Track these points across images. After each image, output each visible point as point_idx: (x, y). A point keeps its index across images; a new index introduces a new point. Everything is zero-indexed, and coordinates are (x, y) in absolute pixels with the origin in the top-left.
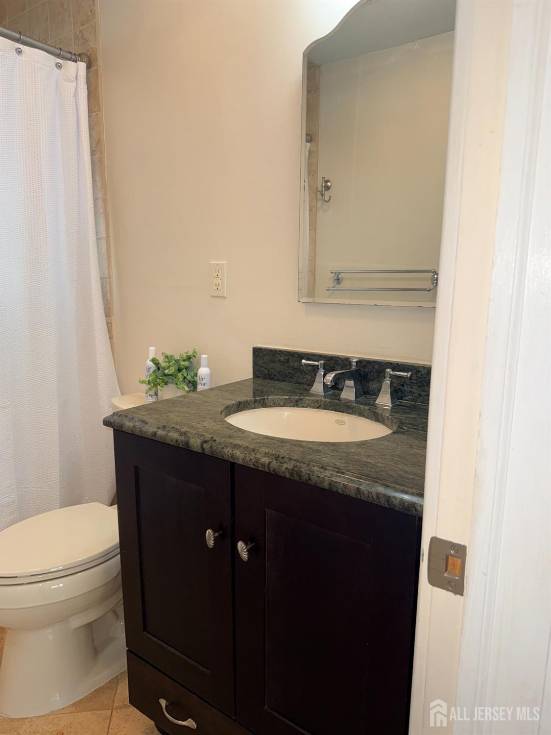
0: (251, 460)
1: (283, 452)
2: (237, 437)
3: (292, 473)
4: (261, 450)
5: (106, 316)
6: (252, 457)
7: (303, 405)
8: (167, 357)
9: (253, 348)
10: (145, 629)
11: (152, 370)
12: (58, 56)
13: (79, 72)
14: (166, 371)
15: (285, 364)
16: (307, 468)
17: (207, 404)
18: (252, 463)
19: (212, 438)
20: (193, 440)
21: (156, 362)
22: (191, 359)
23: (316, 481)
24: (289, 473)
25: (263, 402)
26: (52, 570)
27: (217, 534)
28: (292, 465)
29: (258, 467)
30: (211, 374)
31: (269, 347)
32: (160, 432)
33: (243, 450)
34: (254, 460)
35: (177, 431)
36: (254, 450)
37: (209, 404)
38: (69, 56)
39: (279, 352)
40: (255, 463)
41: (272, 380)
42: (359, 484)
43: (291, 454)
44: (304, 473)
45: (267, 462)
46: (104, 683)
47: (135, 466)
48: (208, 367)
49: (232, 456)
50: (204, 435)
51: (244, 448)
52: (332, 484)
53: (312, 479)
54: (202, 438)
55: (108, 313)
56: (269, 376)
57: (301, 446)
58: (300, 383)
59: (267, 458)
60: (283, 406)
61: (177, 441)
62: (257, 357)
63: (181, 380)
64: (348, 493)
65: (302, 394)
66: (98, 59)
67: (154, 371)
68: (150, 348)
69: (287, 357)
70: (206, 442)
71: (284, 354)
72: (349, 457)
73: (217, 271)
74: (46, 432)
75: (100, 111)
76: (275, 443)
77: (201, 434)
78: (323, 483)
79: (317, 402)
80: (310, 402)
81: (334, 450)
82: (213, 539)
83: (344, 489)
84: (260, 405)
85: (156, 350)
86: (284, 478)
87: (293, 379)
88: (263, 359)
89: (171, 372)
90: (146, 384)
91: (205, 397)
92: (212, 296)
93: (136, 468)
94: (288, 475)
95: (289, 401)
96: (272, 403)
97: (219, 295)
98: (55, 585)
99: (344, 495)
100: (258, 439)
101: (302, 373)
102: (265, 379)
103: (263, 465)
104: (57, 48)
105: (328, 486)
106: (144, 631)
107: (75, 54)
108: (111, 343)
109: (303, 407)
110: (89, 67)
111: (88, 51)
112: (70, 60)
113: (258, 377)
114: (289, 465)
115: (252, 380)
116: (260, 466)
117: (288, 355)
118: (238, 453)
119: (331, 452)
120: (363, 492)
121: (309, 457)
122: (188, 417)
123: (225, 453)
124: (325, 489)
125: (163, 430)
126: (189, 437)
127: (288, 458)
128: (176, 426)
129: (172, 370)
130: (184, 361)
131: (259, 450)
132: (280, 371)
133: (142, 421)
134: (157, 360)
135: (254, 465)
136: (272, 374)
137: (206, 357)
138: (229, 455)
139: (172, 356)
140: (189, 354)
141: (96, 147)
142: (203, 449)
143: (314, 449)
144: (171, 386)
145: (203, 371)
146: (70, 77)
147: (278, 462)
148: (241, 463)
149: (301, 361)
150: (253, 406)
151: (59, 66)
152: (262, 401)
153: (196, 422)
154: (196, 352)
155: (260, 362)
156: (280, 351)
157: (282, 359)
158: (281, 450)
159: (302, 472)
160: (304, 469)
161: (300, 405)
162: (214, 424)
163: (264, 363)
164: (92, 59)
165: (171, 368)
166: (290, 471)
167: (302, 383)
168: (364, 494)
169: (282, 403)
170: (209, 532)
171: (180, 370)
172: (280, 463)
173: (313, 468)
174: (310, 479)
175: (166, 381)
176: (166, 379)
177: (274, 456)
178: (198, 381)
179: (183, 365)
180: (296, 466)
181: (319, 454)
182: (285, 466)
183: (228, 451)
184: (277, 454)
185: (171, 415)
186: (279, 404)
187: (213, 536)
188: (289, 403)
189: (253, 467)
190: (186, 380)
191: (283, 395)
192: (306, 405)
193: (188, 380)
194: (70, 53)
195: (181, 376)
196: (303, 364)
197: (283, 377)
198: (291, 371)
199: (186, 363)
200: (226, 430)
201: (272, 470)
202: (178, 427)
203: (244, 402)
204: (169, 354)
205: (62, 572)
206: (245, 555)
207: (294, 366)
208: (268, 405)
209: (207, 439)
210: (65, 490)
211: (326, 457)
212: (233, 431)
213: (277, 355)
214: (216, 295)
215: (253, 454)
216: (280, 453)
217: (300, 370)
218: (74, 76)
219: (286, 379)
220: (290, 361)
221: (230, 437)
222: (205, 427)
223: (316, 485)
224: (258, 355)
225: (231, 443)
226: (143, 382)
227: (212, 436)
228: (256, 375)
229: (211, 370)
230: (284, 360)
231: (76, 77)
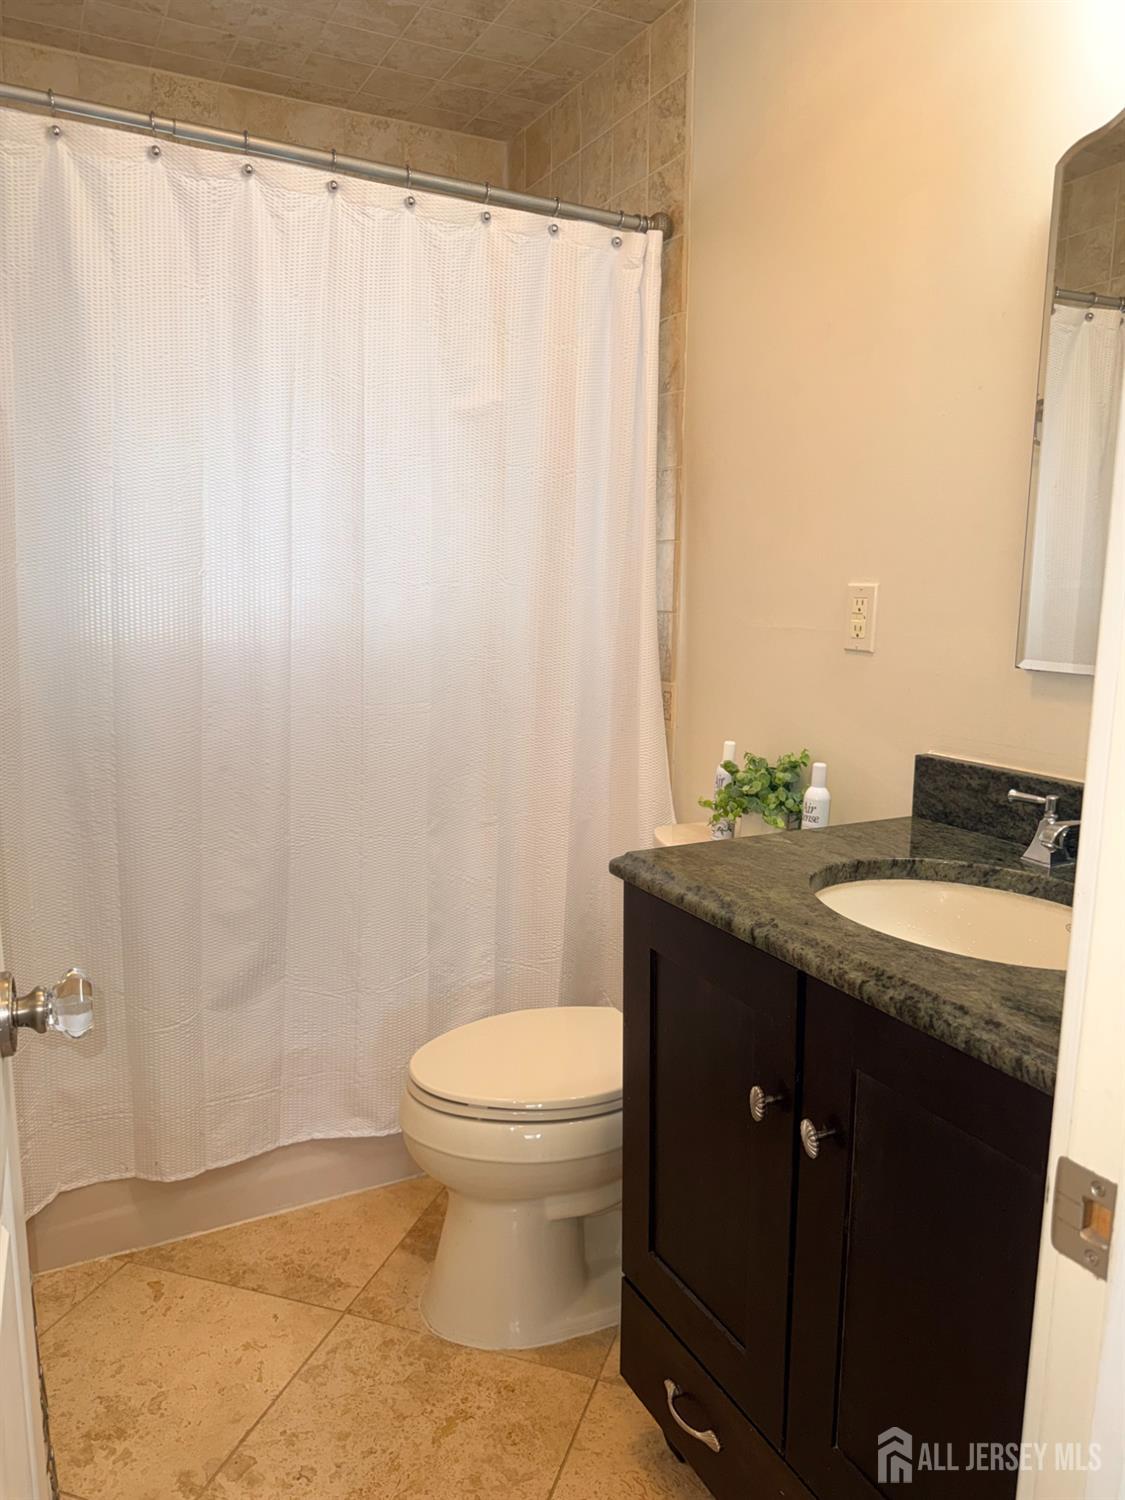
0: (831, 971)
1: (894, 968)
2: (820, 925)
3: (901, 1008)
4: (854, 956)
5: (663, 680)
6: (833, 967)
7: (998, 883)
8: (754, 761)
9: (917, 756)
10: (652, 1246)
11: (725, 783)
12: (618, 225)
13: (649, 248)
14: (746, 788)
15: (980, 795)
16: (931, 1005)
17: (793, 857)
18: (832, 978)
19: (773, 920)
20: (740, 918)
21: (731, 768)
22: (798, 770)
23: (942, 1031)
24: (895, 1007)
25: (912, 868)
26: (528, 1107)
27: (770, 1099)
28: (903, 994)
29: (843, 987)
30: (830, 801)
31: (952, 757)
32: (691, 897)
33: (822, 951)
34: (836, 973)
35: (718, 898)
36: (840, 955)
37: (797, 858)
38: (636, 222)
39: (970, 771)
40: (837, 979)
41: (950, 824)
42: (1023, 1051)
43: (907, 975)
44: (923, 1013)
45: (859, 981)
46: (592, 1332)
47: (651, 950)
48: (826, 786)
49: (801, 959)
50: (759, 914)
51: (824, 948)
52: (972, 1042)
53: (936, 1027)
54: (756, 918)
55: (666, 676)
56: (945, 817)
57: (938, 962)
58: (1007, 838)
59: (860, 974)
60: (953, 881)
61: (713, 917)
62: (924, 776)
63: (773, 806)
64: (999, 1064)
65: (1000, 860)
66: (685, 220)
67: (728, 786)
68: (727, 742)
69: (984, 782)
70: (760, 925)
71: (977, 773)
72: (1030, 997)
73: (860, 600)
74: (548, 873)
75: (680, 311)
76: (886, 949)
77: (756, 909)
78: (956, 1038)
79: (1029, 881)
80: (1014, 879)
81: (1003, 980)
82: (761, 1105)
83: (992, 1056)
84: (905, 873)
85: (736, 746)
86: (887, 1016)
87: (994, 827)
88: (935, 781)
89: (754, 791)
90: (712, 808)
91: (796, 844)
92: (846, 650)
93: (653, 954)
94: (893, 1012)
95: (968, 872)
96: (931, 872)
97: (859, 648)
98: (533, 1134)
99: (991, 1067)
100: (858, 936)
101: (1013, 818)
102: (937, 821)
103: (851, 985)
104: (616, 213)
105: (963, 1046)
106: (650, 1251)
107: (646, 218)
108: (668, 726)
109: (997, 887)
110: (667, 236)
111: (670, 207)
112: (636, 229)
113: (922, 816)
114: (899, 994)
115: (909, 822)
116: (846, 986)
117: (987, 778)
118: (810, 954)
119: (996, 982)
120: (1027, 1067)
121: (944, 984)
122: (747, 876)
123: (788, 951)
124: (957, 1050)
125: (697, 895)
126: (734, 913)
127: (900, 979)
128: (717, 890)
129: (757, 787)
130: (785, 770)
131: (849, 955)
132: (969, 809)
133: (667, 873)
134: (734, 766)
135: (835, 981)
136: (951, 813)
137: (822, 768)
138: (796, 957)
139: (762, 760)
140: (793, 759)
141: (670, 376)
142: (754, 938)
143: (961, 971)
144: (755, 817)
145: (815, 794)
146: (633, 260)
147: (880, 983)
148: (814, 975)
149: (1008, 792)
150: (888, 873)
151: (617, 243)
152: (909, 866)
153: (757, 889)
154: (807, 755)
155: (929, 787)
156: (971, 767)
157: (975, 783)
158: (893, 964)
159: (919, 1009)
160: (925, 1005)
161: (993, 884)
162: (788, 896)
163: (937, 789)
164: (674, 220)
165: (754, 783)
166: (898, 1005)
167: (1012, 839)
168: (1028, 1072)
169: (953, 874)
170: (756, 1091)
171: (773, 788)
172: (884, 986)
173: (942, 1006)
174: (932, 1026)
175: (744, 806)
176: (745, 801)
177: (875, 972)
178: (804, 813)
179: (780, 780)
180: (911, 998)
181: (968, 982)
182: (891, 993)
183: (794, 947)
184: (881, 969)
185: (718, 870)
186: (946, 876)
187: (761, 1101)
188: (967, 876)
189: (834, 986)
190: (783, 807)
191: (958, 859)
192: (1004, 885)
193: (788, 809)
194: (638, 216)
195: (774, 800)
196: (1010, 799)
197: (974, 822)
198: (991, 812)
199: (788, 777)
200: (805, 910)
201: (865, 997)
202: (721, 892)
203: (869, 863)
204: (758, 755)
205: (541, 1114)
206: (812, 1149)
207: (997, 801)
208: (922, 873)
209: (763, 920)
210: (570, 978)
211: (979, 991)
212: (816, 913)
213: (965, 776)
214: (853, 648)
215: (836, 962)
216: (888, 969)
217: (1009, 809)
218: (640, 255)
219: (980, 826)
220: (990, 789)
221: (807, 924)
222: (768, 898)
223: (942, 1040)
224: (927, 771)
225: (803, 934)
226: (706, 804)
227: (773, 916)
228: (919, 812)
229: (829, 790)
230: (980, 787)
231: (644, 257)
